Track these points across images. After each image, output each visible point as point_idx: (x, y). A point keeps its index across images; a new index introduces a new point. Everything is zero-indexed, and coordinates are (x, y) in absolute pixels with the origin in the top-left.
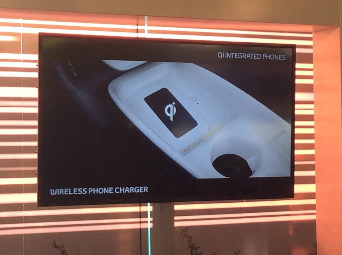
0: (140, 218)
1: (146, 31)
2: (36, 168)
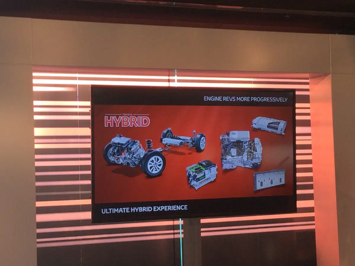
0: (174, 230)
1: (176, 81)
2: (90, 192)
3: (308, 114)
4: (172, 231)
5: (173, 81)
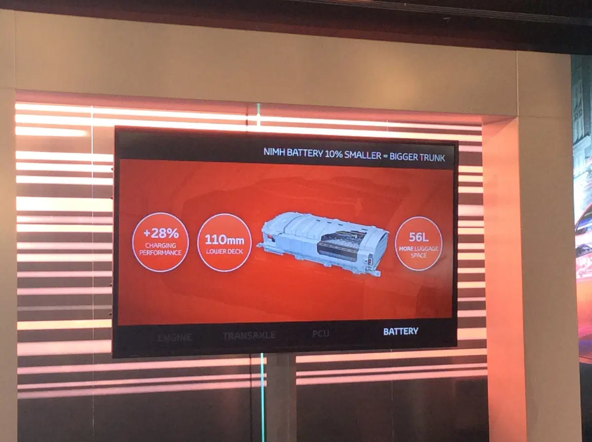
0: (251, 373)
1: (259, 123)
5: (254, 123)
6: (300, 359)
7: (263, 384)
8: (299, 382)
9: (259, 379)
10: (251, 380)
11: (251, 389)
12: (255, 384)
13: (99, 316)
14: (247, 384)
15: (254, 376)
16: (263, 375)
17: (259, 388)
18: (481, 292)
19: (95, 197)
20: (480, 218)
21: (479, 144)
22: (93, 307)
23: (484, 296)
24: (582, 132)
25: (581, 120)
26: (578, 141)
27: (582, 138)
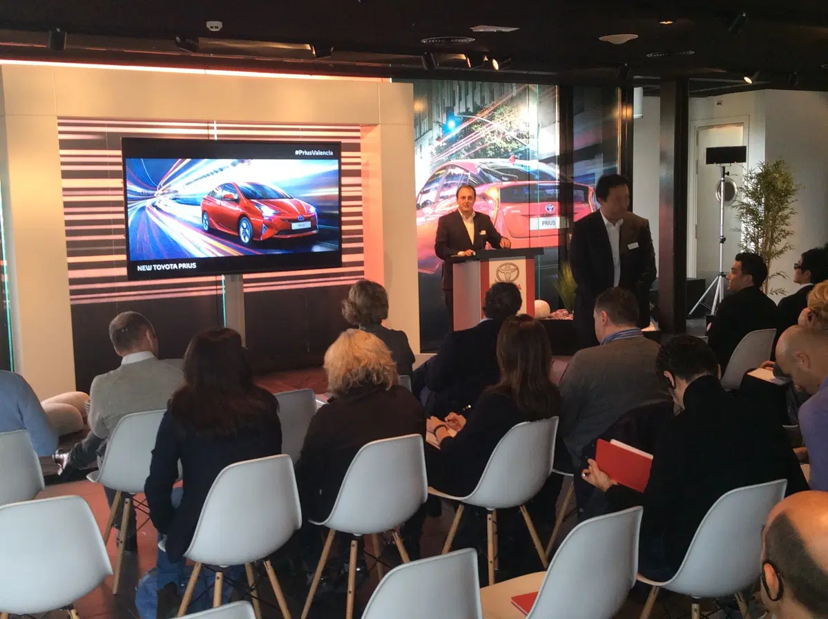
0: (216, 285)
1: (215, 128)
2: (125, 247)
3: (359, 164)
4: (215, 287)
5: (213, 128)
6: (246, 276)
7: (223, 292)
8: (246, 290)
9: (222, 289)
10: (217, 290)
11: (217, 295)
12: (219, 292)
13: (118, 252)
14: (214, 293)
15: (218, 287)
16: (223, 287)
17: (222, 295)
18: (360, 232)
19: (111, 178)
20: (360, 185)
21: (358, 138)
22: (113, 248)
23: (362, 234)
24: (427, 128)
25: (426, 120)
26: (424, 134)
27: (427, 132)
